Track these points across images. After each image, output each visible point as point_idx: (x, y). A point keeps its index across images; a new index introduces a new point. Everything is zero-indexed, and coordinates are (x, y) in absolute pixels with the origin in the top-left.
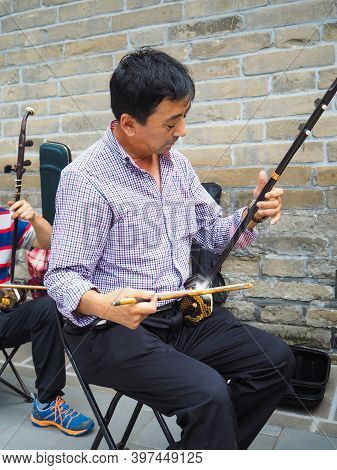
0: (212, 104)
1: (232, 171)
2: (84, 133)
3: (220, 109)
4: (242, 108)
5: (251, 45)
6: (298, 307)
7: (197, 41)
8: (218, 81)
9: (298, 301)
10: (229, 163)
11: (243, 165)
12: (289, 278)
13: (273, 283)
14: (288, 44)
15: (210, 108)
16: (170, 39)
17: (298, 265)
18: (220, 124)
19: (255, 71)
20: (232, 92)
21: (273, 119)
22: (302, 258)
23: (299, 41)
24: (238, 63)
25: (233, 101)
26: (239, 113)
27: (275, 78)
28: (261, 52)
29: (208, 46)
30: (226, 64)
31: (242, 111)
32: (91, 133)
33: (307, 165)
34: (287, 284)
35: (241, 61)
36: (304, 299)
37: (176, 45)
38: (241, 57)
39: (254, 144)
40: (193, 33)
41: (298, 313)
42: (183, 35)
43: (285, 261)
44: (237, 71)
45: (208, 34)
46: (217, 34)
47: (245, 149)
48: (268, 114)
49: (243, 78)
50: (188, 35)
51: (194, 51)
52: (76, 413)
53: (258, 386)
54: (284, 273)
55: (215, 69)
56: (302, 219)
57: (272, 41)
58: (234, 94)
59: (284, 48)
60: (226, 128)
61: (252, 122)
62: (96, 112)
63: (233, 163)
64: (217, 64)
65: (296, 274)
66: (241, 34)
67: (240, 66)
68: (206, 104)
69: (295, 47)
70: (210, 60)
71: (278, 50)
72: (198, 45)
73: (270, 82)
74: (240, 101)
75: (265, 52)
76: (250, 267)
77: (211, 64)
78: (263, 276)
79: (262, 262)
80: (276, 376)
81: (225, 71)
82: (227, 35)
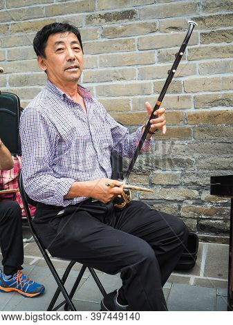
0: (116, 68)
1: (131, 114)
2: (25, 87)
3: (122, 72)
4: (137, 71)
5: (143, 29)
6: (175, 205)
7: (106, 25)
8: (122, 54)
9: (175, 201)
10: (128, 109)
11: (138, 110)
12: (169, 186)
13: (159, 189)
14: (167, 30)
15: (115, 72)
16: (87, 24)
17: (175, 177)
18: (122, 82)
19: (146, 47)
20: (131, 61)
21: (158, 80)
22: (178, 172)
23: (175, 28)
24: (134, 41)
25: (131, 67)
26: (135, 75)
27: (159, 52)
28: (150, 35)
29: (114, 29)
30: (126, 42)
31: (137, 74)
32: (30, 87)
33: (181, 111)
34: (168, 190)
35: (136, 41)
36: (179, 199)
37: (91, 27)
38: (136, 38)
39: (145, 96)
40: (103, 20)
41: (175, 208)
42: (96, 21)
43: (167, 175)
44: (134, 47)
45: (114, 21)
46: (120, 21)
47: (140, 99)
48: (155, 76)
49: (138, 52)
50: (100, 21)
51: (104, 32)
52: (32, 281)
53: (166, 249)
54: (166, 182)
55: (119, 45)
56: (178, 146)
57: (157, 28)
58: (132, 63)
59: (165, 32)
60: (127, 86)
61: (144, 82)
62: (34, 73)
63: (131, 110)
64: (120, 42)
65: (174, 183)
66: (136, 22)
67: (135, 44)
68: (113, 69)
69: (172, 32)
70: (115, 39)
71: (161, 34)
72: (106, 28)
73: (156, 54)
74: (135, 67)
75: (153, 35)
76: (144, 179)
77: (116, 42)
78: (152, 185)
79: (151, 175)
80: (178, 241)
81: (125, 46)
82: (126, 22)
